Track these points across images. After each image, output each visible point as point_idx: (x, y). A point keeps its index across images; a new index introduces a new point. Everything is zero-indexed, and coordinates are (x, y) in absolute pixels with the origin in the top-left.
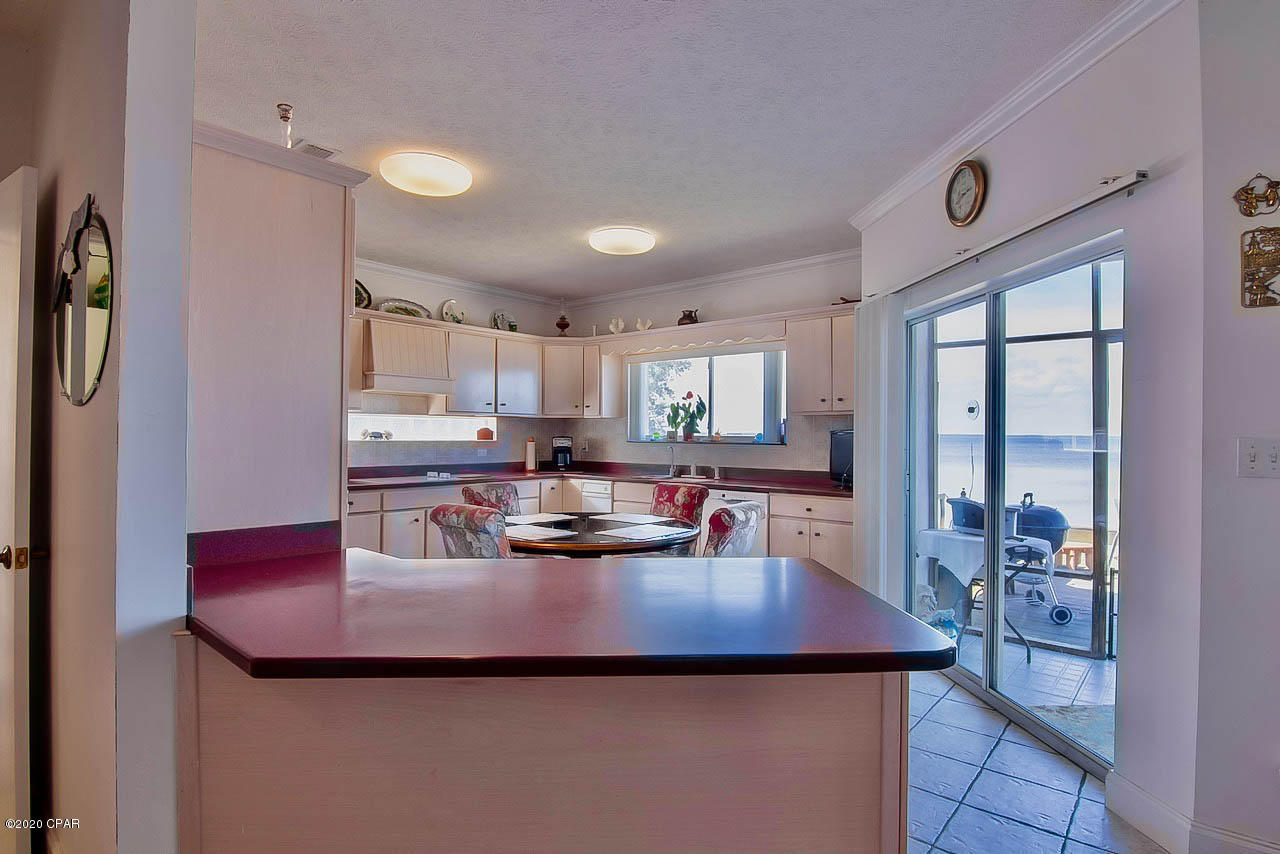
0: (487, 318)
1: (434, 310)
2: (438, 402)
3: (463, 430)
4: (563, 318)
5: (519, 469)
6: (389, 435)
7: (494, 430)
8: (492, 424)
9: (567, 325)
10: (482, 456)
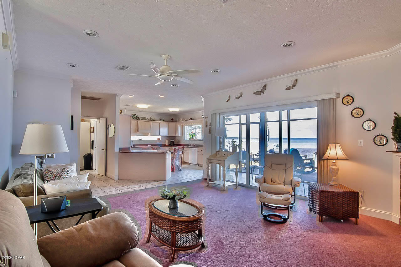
0: (159, 119)
1: (149, 118)
2: (150, 134)
3: (155, 138)
4: (172, 118)
5: (165, 145)
6: (142, 139)
7: (160, 138)
8: (160, 137)
9: (173, 120)
10: (158, 143)
